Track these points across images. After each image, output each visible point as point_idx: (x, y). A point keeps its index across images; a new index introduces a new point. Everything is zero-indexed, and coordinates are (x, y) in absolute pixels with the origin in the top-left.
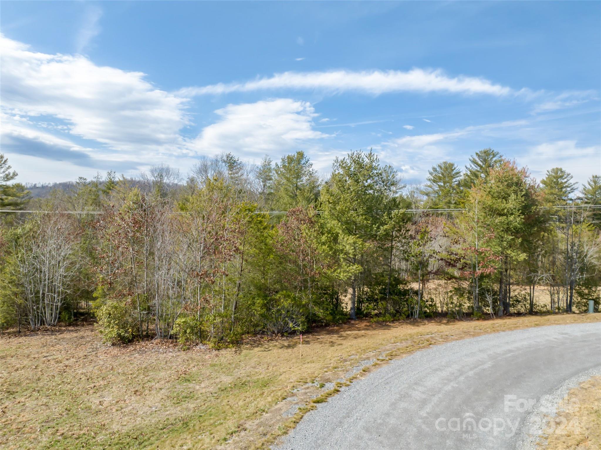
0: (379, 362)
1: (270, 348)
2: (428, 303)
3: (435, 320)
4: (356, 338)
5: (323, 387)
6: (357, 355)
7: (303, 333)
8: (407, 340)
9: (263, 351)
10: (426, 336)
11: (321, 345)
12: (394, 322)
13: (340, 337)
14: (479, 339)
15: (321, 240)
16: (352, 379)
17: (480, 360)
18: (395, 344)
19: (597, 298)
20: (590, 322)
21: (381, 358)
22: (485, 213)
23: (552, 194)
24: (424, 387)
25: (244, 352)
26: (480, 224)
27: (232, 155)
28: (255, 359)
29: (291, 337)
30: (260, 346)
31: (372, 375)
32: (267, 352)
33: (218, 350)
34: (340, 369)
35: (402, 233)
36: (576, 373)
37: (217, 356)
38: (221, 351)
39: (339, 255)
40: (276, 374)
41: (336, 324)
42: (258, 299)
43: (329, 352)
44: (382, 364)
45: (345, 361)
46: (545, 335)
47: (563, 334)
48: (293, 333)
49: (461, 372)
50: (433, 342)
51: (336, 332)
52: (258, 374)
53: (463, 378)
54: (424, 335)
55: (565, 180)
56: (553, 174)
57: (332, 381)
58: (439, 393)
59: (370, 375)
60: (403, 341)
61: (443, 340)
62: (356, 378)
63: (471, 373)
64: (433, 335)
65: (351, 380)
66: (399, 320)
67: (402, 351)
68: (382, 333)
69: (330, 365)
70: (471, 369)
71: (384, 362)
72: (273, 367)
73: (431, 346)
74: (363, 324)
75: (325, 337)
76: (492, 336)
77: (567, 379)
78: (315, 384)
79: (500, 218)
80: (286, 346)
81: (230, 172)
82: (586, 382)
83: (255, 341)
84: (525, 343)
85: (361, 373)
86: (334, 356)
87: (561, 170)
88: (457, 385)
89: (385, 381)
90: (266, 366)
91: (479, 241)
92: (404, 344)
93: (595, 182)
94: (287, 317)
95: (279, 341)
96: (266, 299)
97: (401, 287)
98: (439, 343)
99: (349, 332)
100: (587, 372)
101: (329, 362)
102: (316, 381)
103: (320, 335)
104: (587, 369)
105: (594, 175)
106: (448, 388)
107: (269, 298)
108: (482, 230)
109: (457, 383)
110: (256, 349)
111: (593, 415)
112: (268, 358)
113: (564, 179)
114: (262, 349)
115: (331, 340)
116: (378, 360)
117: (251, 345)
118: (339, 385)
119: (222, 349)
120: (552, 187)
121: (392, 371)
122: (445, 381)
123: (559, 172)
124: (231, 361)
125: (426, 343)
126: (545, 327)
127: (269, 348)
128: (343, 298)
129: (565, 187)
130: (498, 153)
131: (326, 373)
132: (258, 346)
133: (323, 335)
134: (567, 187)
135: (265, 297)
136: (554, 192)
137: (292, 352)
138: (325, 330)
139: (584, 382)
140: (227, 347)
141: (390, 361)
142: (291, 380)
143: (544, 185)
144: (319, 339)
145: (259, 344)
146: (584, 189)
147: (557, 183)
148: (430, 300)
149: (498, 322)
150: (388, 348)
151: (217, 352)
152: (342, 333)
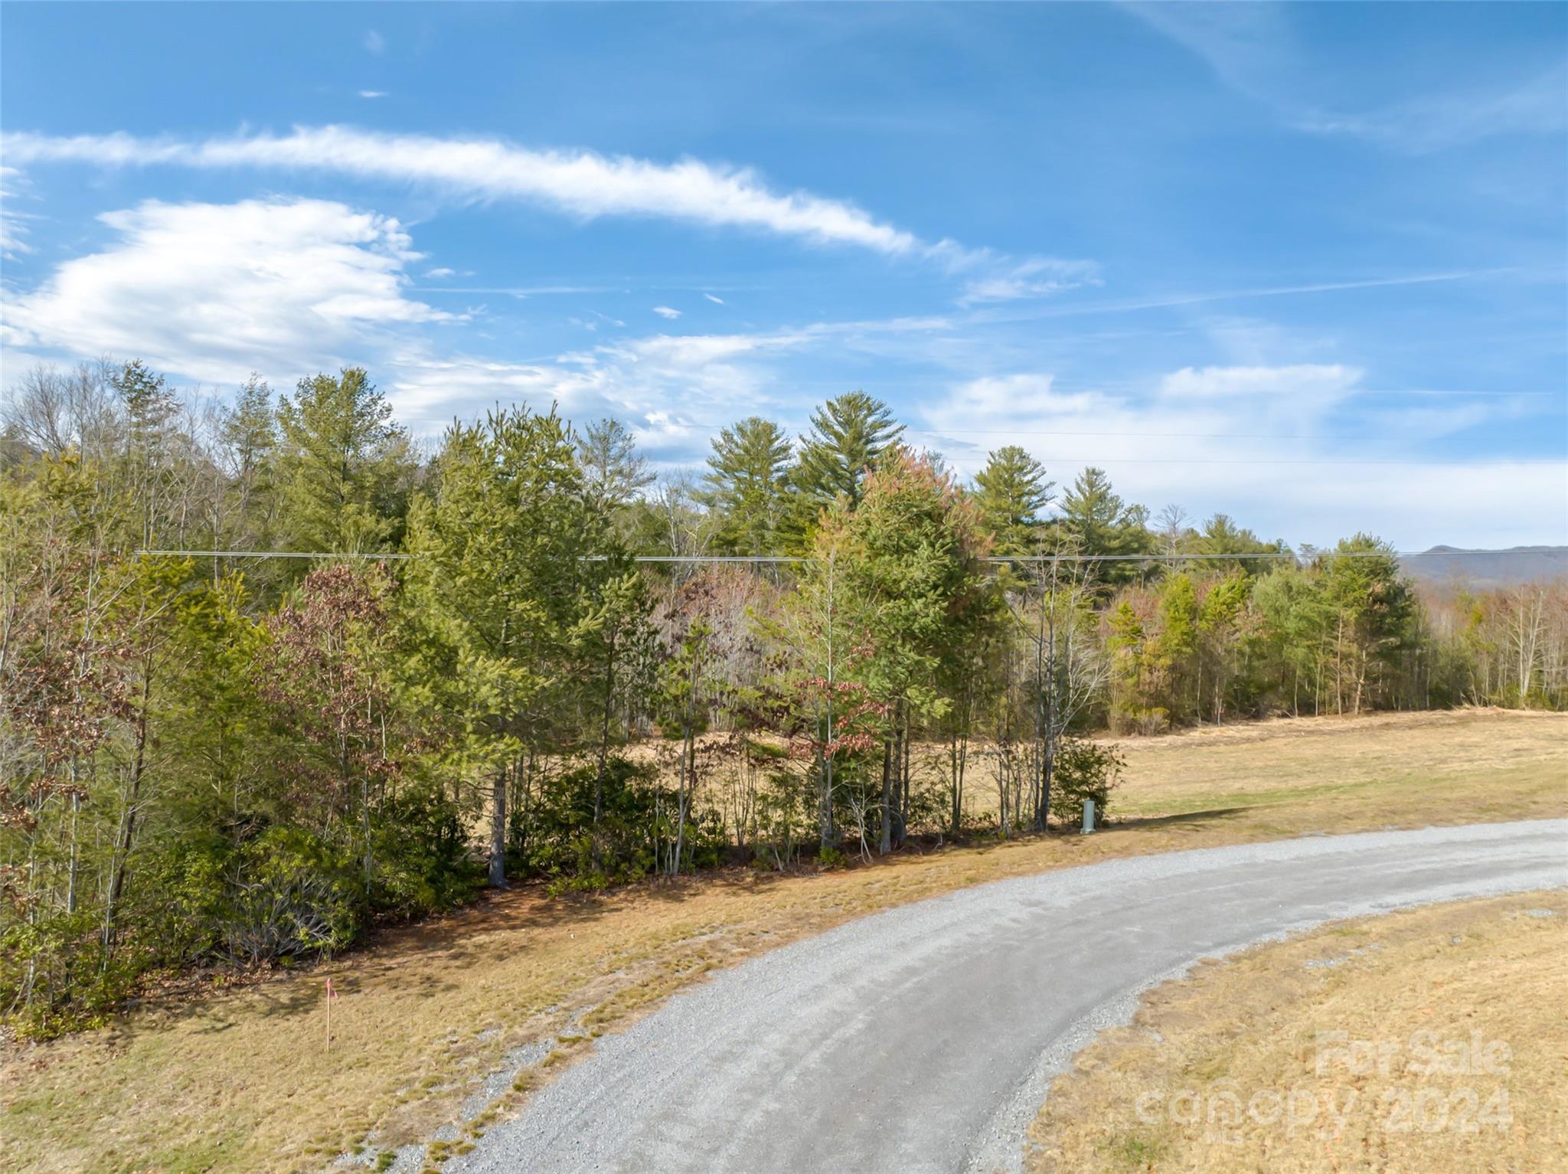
0: (563, 1050)
1: (231, 1019)
2: (705, 825)
3: (721, 877)
4: (501, 958)
5: (389, 1165)
6: (500, 1027)
7: (338, 955)
8: (646, 958)
9: (206, 1032)
10: (697, 939)
11: (394, 994)
12: (614, 891)
13: (455, 957)
14: (834, 936)
15: (403, 672)
16: (482, 1125)
17: (838, 1008)
18: (611, 977)
19: (1099, 790)
20: (1088, 863)
21: (569, 1033)
22: (852, 589)
23: (999, 509)
24: (690, 1124)
25: (143, 1039)
26: (838, 619)
27: (142, 368)
28: (178, 1068)
29: (302, 969)
30: (198, 1010)
31: (541, 1099)
32: (219, 1036)
33: (50, 1039)
34: (446, 1088)
35: (639, 639)
36: (1063, 1027)
37: (41, 1065)
38: (57, 1043)
39: (460, 712)
40: (240, 1122)
41: (444, 909)
42: (195, 860)
43: (418, 1017)
44: (571, 1055)
45: (465, 1052)
46: (992, 910)
47: (1031, 904)
48: (310, 956)
49: (789, 1056)
50: (714, 961)
51: (444, 939)
52: (180, 1129)
53: (794, 1079)
54: (693, 936)
55: (1029, 477)
56: (1004, 462)
57: (420, 1140)
58: (728, 1142)
59: (537, 1101)
60: (635, 965)
61: (742, 950)
62: (491, 1118)
63: (813, 1059)
64: (717, 935)
65: (477, 1129)
66: (628, 883)
67: (630, 1002)
68: (578, 932)
69: (414, 1074)
70: (814, 1045)
71: (577, 1047)
72: (233, 1096)
73: (710, 974)
74: (527, 904)
75: (410, 963)
76: (863, 925)
77: (1045, 1047)
78: (364, 1158)
79: (890, 605)
80: (283, 1006)
81: (134, 419)
82: (1087, 1051)
83: (183, 993)
84: (946, 941)
85: (509, 1096)
86: (432, 1034)
87: (1020, 452)
88: (777, 1106)
89: (577, 1117)
90: (210, 1090)
91: (834, 661)
92: (638, 976)
93: (1091, 485)
94: (292, 907)
95: (264, 987)
96: (223, 858)
97: (632, 784)
98: (731, 960)
99: (482, 938)
100: (1086, 1018)
101: (415, 1063)
102: (370, 1143)
103: (393, 956)
104: (1085, 1010)
105: (1090, 467)
106: (753, 1119)
107: (231, 854)
108: (845, 633)
109: (777, 1100)
110: (185, 1025)
111: (1106, 1154)
112: (222, 1057)
113: (1025, 474)
114: (206, 1023)
115: (427, 971)
116: (562, 1041)
117: (168, 1009)
118: (441, 1153)
119: (62, 1036)
120: (999, 494)
121: (599, 1078)
122: (747, 1096)
123: (1017, 457)
124: (92, 1083)
125: (698, 965)
126: (991, 886)
127: (227, 1016)
128: (470, 822)
129: (1027, 494)
130: (881, 406)
131: (403, 1108)
132: (190, 1014)
133: (402, 953)
134: (1031, 493)
135: (218, 851)
136: (1004, 506)
137: (304, 1029)
138: (412, 935)
139: (1082, 1051)
140: (81, 1028)
141: (596, 1040)
142: (289, 1147)
143: (984, 488)
144: (390, 969)
145: (196, 1004)
146: (1069, 500)
147: (1010, 484)
148: (710, 817)
149: (879, 875)
150: (592, 993)
151: (43, 1049)
152: (462, 942)
